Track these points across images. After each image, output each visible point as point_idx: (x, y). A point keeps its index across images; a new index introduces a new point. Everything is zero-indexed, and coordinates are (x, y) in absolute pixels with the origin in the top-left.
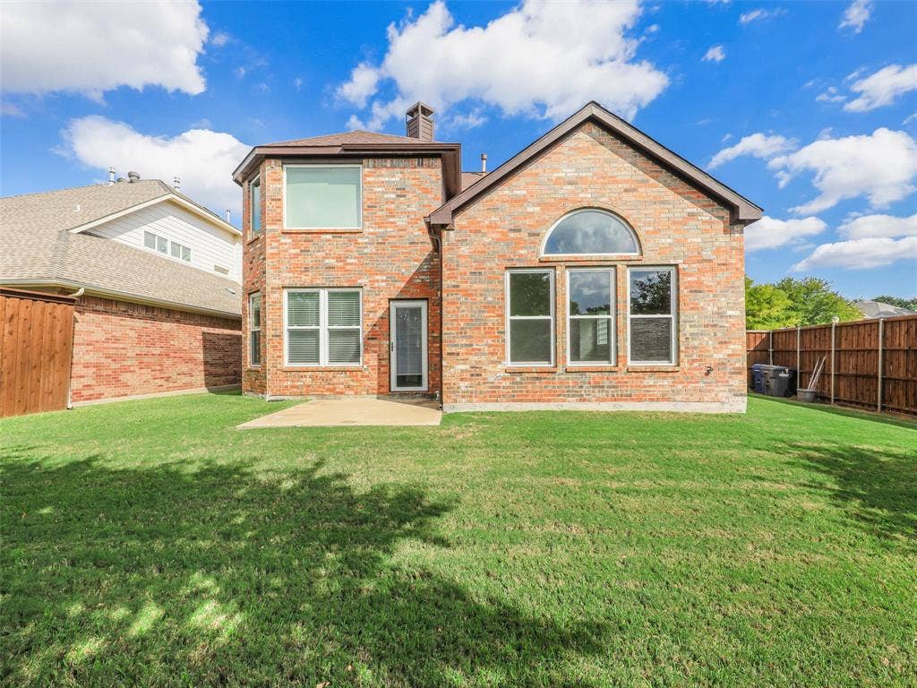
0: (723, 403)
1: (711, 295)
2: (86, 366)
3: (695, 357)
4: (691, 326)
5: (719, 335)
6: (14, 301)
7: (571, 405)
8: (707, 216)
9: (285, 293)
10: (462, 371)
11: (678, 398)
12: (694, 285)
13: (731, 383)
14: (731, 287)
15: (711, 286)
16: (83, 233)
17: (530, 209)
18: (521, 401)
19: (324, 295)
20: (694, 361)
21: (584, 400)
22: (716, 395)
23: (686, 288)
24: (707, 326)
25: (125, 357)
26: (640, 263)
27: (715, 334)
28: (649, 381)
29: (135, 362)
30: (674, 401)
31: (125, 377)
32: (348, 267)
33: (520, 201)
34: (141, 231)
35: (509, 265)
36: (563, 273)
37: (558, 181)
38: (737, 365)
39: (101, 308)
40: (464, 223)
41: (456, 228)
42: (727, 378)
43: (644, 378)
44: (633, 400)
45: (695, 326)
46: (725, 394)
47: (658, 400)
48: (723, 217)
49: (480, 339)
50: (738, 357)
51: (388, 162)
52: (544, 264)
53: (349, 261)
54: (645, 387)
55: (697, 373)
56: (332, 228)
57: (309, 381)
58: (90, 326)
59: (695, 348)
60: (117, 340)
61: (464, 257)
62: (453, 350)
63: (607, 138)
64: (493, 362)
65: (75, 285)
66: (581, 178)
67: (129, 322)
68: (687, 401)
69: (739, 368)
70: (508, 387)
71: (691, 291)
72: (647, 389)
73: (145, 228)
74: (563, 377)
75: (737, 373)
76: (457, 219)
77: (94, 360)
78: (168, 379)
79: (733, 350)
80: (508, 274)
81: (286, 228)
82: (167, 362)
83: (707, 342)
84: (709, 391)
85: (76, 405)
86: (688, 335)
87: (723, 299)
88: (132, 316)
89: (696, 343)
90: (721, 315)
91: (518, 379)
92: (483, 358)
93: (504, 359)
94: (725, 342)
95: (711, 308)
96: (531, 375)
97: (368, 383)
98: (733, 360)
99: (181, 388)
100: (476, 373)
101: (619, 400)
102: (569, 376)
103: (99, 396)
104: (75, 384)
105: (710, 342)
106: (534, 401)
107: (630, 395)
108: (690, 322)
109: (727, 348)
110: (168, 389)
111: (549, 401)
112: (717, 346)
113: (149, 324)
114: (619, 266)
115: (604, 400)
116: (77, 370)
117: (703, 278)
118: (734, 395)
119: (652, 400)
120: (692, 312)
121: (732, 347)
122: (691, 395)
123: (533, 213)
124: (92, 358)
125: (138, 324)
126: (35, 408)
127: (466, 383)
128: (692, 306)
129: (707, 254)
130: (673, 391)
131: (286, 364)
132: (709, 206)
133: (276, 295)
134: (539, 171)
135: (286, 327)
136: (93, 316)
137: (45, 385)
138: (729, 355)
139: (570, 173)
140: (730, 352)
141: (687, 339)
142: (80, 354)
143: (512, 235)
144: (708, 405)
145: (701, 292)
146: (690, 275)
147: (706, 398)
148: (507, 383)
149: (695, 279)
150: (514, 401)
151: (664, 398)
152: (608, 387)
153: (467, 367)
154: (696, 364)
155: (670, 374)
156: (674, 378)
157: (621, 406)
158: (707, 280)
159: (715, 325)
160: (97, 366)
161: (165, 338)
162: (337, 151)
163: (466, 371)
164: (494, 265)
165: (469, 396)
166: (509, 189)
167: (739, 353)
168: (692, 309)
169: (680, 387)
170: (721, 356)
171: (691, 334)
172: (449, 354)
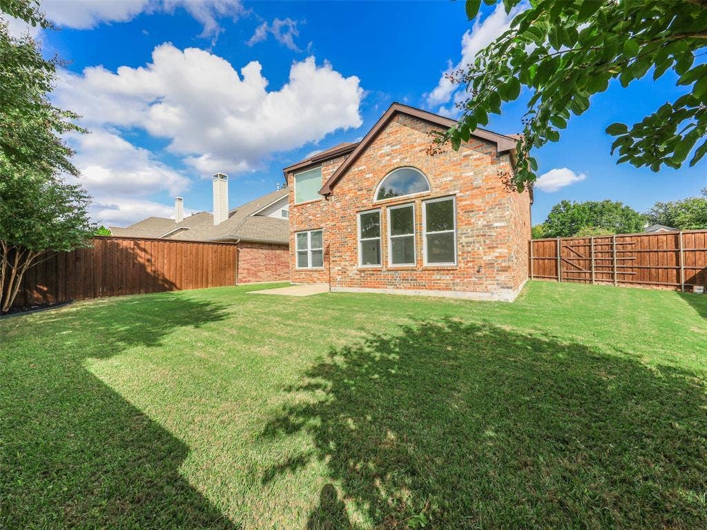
0: (492, 293)
1: (481, 213)
2: (244, 269)
3: (469, 259)
4: (466, 237)
5: (488, 242)
6: (215, 246)
7: (390, 291)
8: (477, 155)
9: (296, 234)
10: (338, 270)
11: (457, 288)
12: (468, 207)
13: (498, 278)
14: (498, 205)
15: (480, 207)
16: (256, 215)
17: (367, 176)
18: (365, 287)
19: (309, 233)
20: (468, 262)
21: (397, 288)
22: (486, 287)
23: (462, 210)
24: (478, 236)
25: (260, 266)
26: (430, 197)
27: (485, 242)
28: (436, 276)
29: (264, 268)
30: (454, 290)
31: (259, 274)
32: (317, 219)
33: (362, 172)
34: (280, 210)
35: (358, 210)
36: (385, 210)
37: (382, 156)
38: (503, 264)
39: (249, 246)
40: (338, 191)
41: (335, 194)
42: (494, 275)
43: (433, 274)
44: (426, 289)
45: (469, 237)
46: (493, 286)
47: (443, 289)
48: (491, 153)
49: (345, 252)
50: (503, 259)
51: (332, 162)
52: (376, 206)
53: (317, 216)
54: (434, 280)
55: (471, 271)
56: (311, 201)
57: (303, 276)
58: (245, 254)
59: (469, 252)
60: (256, 259)
61: (338, 209)
62: (334, 259)
63: (408, 121)
64: (352, 265)
65: (236, 238)
66: (394, 150)
67: (261, 251)
68: (465, 290)
69: (505, 267)
70: (358, 279)
71: (465, 212)
72: (436, 281)
73: (282, 209)
74: (386, 273)
75: (503, 271)
76: (334, 190)
77: (246, 267)
78: (279, 275)
79: (500, 253)
80: (358, 216)
81: (296, 204)
82: (279, 268)
83: (479, 249)
84: (480, 284)
85: (239, 284)
86: (464, 244)
87: (491, 215)
88: (262, 248)
89: (470, 249)
90: (489, 226)
91: (363, 275)
92: (347, 263)
93: (356, 263)
94: (493, 248)
95: (481, 223)
96: (369, 272)
97: (325, 277)
98: (500, 261)
99: (285, 279)
100: (344, 271)
101: (418, 288)
102: (390, 273)
103: (249, 281)
104: (240, 276)
105: (481, 248)
106: (371, 287)
107: (425, 286)
108: (464, 234)
109: (494, 252)
110: (279, 280)
111: (379, 287)
112: (487, 250)
113: (270, 252)
114: (417, 201)
115: (409, 288)
116: (240, 271)
117: (474, 201)
118: (502, 288)
119: (440, 289)
120: (467, 227)
121: (499, 250)
122: (467, 287)
123: (369, 178)
124: (246, 266)
125: (265, 251)
126: (225, 284)
127: (340, 277)
128: (466, 222)
129: (477, 183)
130: (453, 284)
131: (297, 267)
132: (478, 147)
133: (292, 236)
134: (372, 152)
135: (297, 250)
136: (246, 249)
137: (228, 276)
138: (497, 257)
139: (387, 149)
140: (497, 255)
141: (463, 246)
142: (241, 264)
143: (359, 193)
144: (481, 294)
145: (473, 211)
146: (466, 200)
147: (478, 289)
148: (358, 277)
149: (469, 202)
150: (361, 287)
151: (447, 288)
152: (411, 280)
153: (340, 268)
154: (470, 264)
155: (451, 272)
156: (454, 274)
157: (420, 293)
158: (478, 202)
159: (485, 235)
160: (248, 269)
161: (277, 257)
162: (310, 163)
163: (340, 270)
164: (351, 211)
165: (341, 283)
166: (358, 167)
167: (506, 255)
168: (466, 224)
169: (458, 280)
170: (490, 258)
171: (467, 243)
172: (333, 261)
